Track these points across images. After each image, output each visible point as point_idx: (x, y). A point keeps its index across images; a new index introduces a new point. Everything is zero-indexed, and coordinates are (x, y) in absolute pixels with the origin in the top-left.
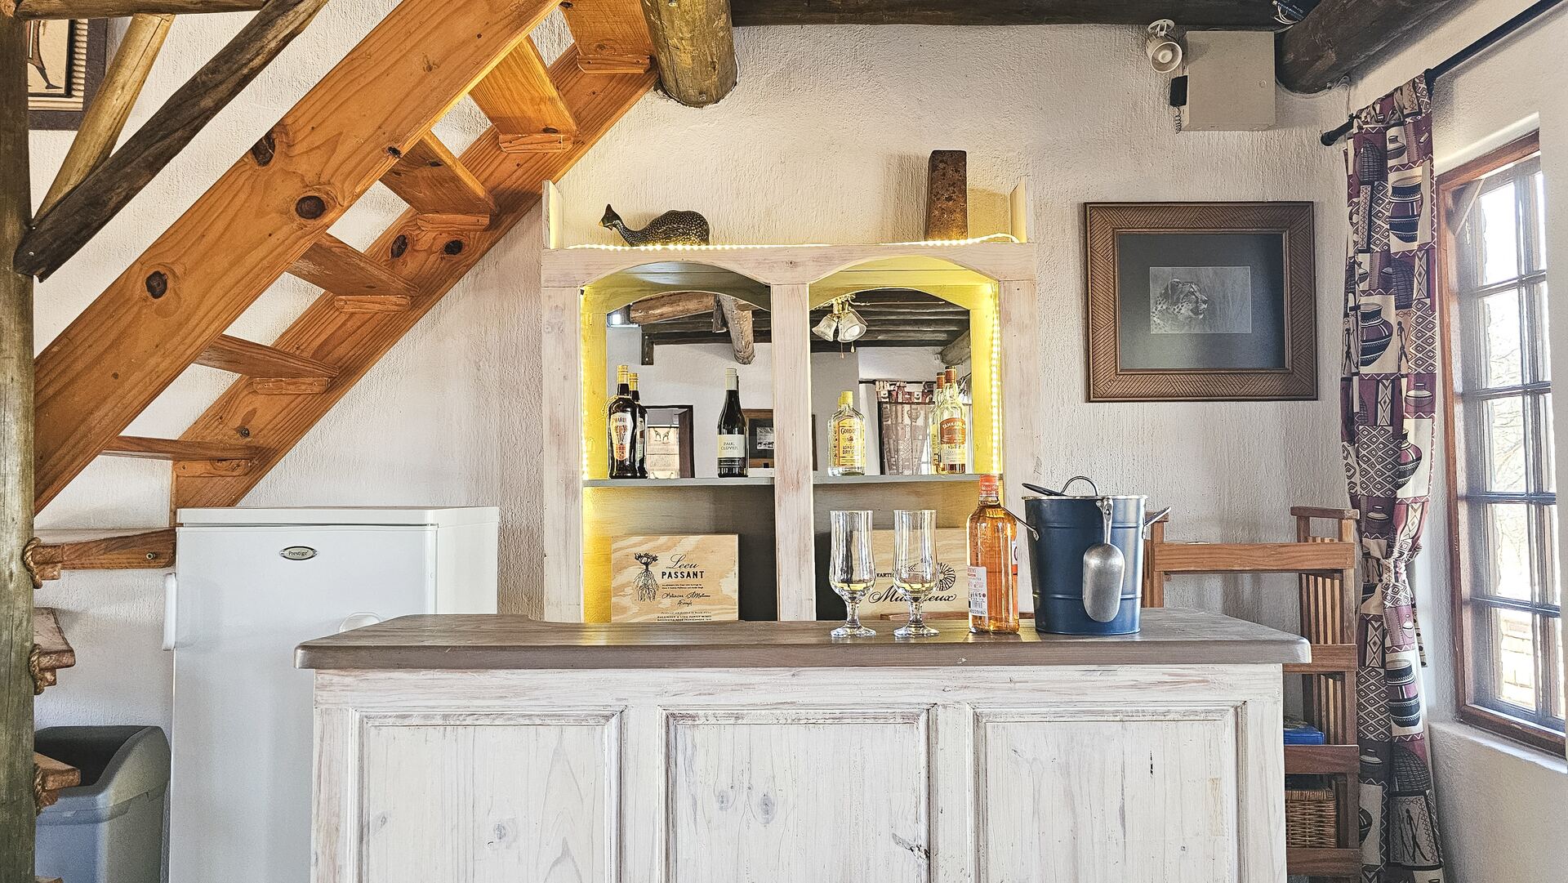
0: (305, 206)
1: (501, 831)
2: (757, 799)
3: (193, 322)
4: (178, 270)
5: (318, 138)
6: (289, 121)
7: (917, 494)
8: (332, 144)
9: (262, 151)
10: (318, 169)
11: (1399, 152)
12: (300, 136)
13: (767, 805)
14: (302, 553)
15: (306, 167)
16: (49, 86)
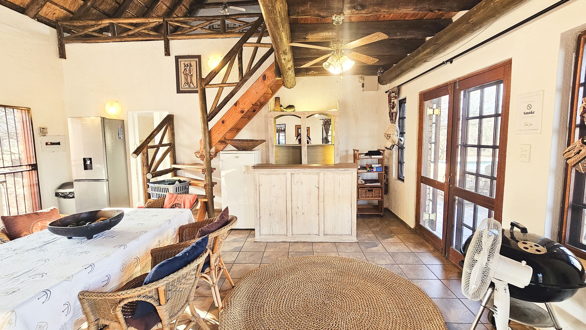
0: (242, 112)
1: (274, 186)
2: (301, 182)
3: (228, 127)
4: (226, 120)
5: (243, 103)
6: (239, 100)
7: (322, 147)
8: (245, 103)
9: (236, 104)
10: (243, 107)
11: (393, 97)
12: (241, 102)
13: (302, 183)
14: (237, 157)
15: (241, 106)
16: (194, 87)
